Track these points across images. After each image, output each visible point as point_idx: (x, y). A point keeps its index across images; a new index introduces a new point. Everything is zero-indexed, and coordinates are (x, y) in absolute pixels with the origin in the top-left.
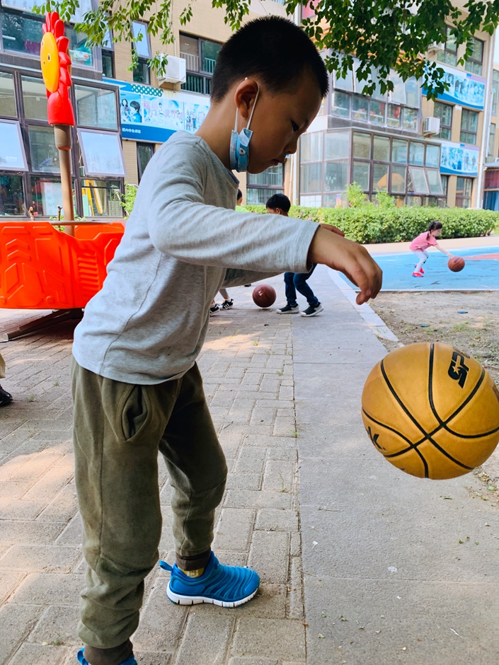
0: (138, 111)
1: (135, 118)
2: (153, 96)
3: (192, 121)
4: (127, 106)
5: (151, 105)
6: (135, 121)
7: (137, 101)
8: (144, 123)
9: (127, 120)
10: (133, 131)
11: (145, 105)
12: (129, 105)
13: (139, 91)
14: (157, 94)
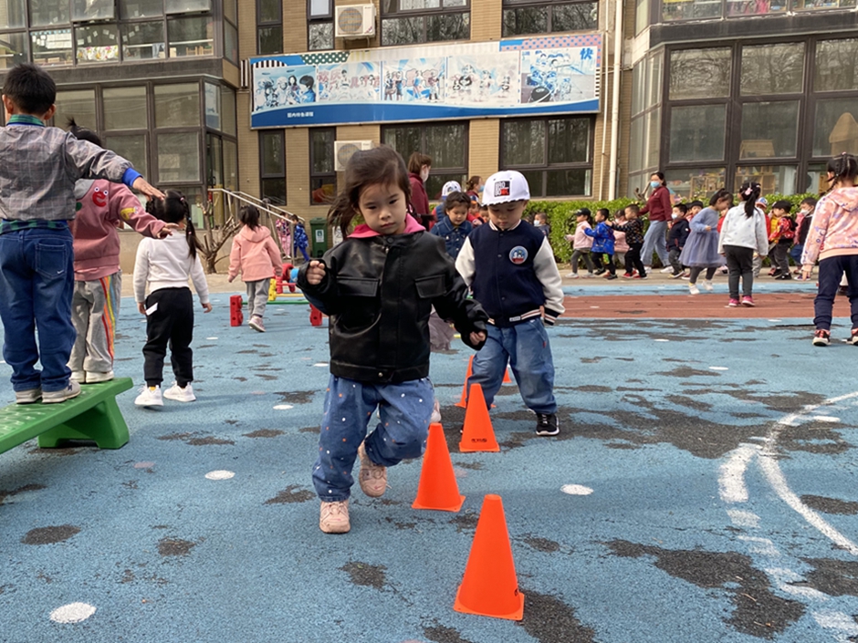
0: (311, 89)
1: (305, 97)
2: (334, 63)
3: (394, 86)
4: (295, 84)
5: (329, 77)
6: (307, 101)
7: (309, 75)
8: (318, 102)
9: (294, 102)
10: (303, 115)
11: (321, 78)
12: (298, 82)
13: (314, 61)
14: (340, 59)
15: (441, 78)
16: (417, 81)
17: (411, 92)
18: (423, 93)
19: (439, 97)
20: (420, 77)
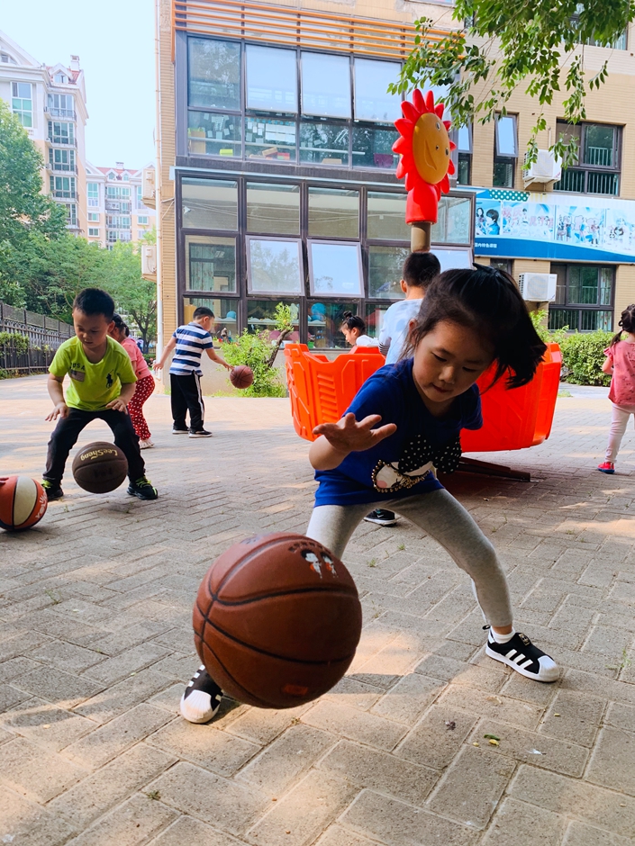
0: (496, 222)
1: (491, 229)
2: (516, 201)
3: (565, 228)
4: (482, 216)
5: (512, 213)
6: (491, 233)
9: (481, 233)
10: (487, 245)
11: (505, 213)
12: (485, 215)
13: (499, 197)
14: (522, 199)
15: (601, 226)
16: (583, 226)
17: (578, 235)
18: (587, 237)
19: (599, 242)
20: (585, 223)
